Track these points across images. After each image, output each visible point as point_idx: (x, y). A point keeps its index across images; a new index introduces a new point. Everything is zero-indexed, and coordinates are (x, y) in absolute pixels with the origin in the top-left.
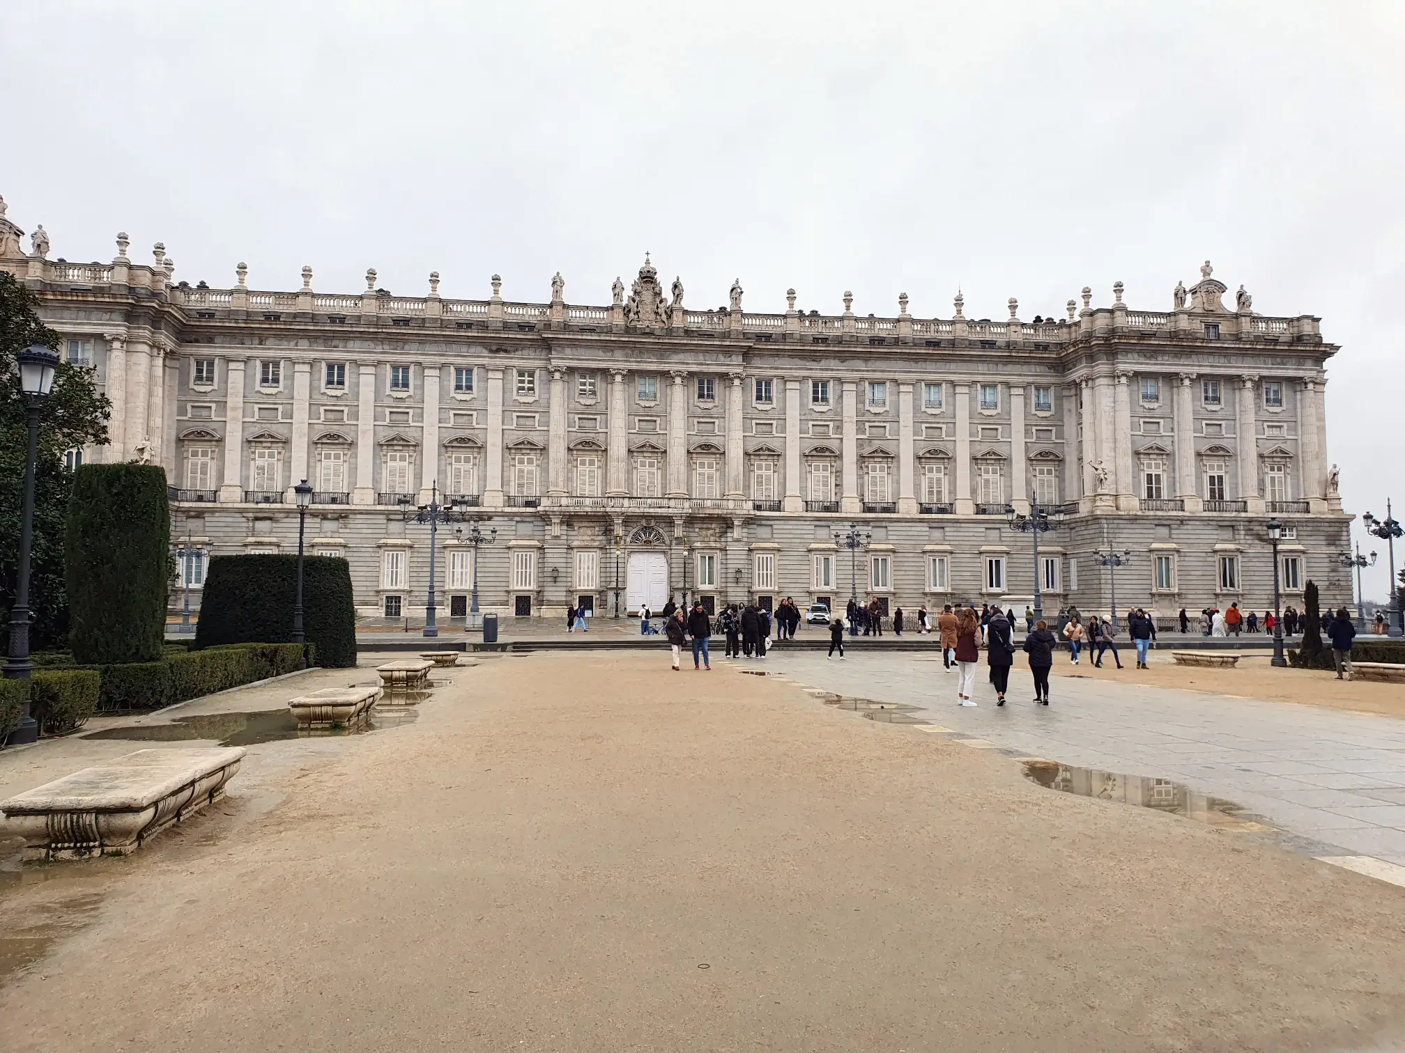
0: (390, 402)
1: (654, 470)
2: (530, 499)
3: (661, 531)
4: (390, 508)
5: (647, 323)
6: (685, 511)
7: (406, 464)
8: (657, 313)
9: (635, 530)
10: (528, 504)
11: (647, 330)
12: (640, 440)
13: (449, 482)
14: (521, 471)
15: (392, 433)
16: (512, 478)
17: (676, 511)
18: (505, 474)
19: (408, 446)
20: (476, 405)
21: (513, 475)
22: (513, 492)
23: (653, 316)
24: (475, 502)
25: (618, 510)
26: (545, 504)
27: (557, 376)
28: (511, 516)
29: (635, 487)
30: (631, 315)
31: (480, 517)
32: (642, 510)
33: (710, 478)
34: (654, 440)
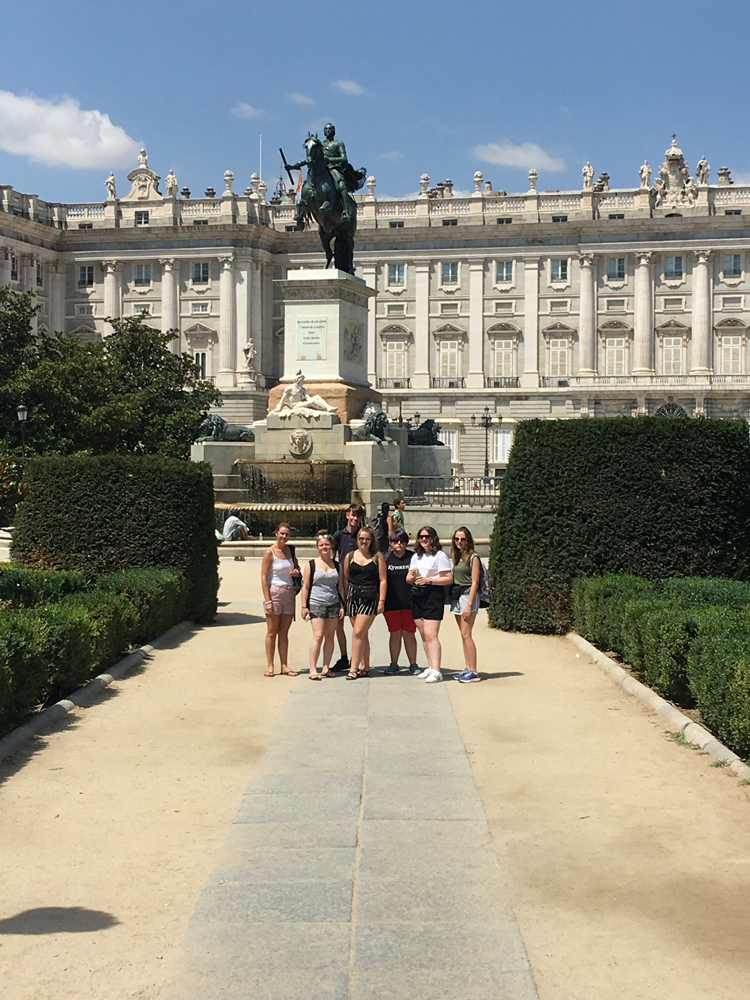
0: (442, 295)
1: (680, 347)
2: (563, 379)
3: (684, 407)
4: (443, 390)
5: (674, 204)
6: (705, 388)
7: (455, 350)
8: (683, 193)
9: (659, 407)
10: (562, 384)
11: (673, 212)
12: (665, 319)
13: (492, 366)
14: (555, 354)
15: (444, 323)
16: (547, 361)
17: (695, 388)
18: (540, 356)
19: (458, 335)
20: (514, 293)
21: (547, 355)
22: (547, 372)
23: (680, 196)
24: (515, 383)
25: (641, 389)
26: (574, 386)
27: (586, 263)
28: (544, 396)
29: (660, 365)
30: (659, 196)
31: (519, 397)
32: (662, 388)
33: (736, 353)
34: (679, 319)
